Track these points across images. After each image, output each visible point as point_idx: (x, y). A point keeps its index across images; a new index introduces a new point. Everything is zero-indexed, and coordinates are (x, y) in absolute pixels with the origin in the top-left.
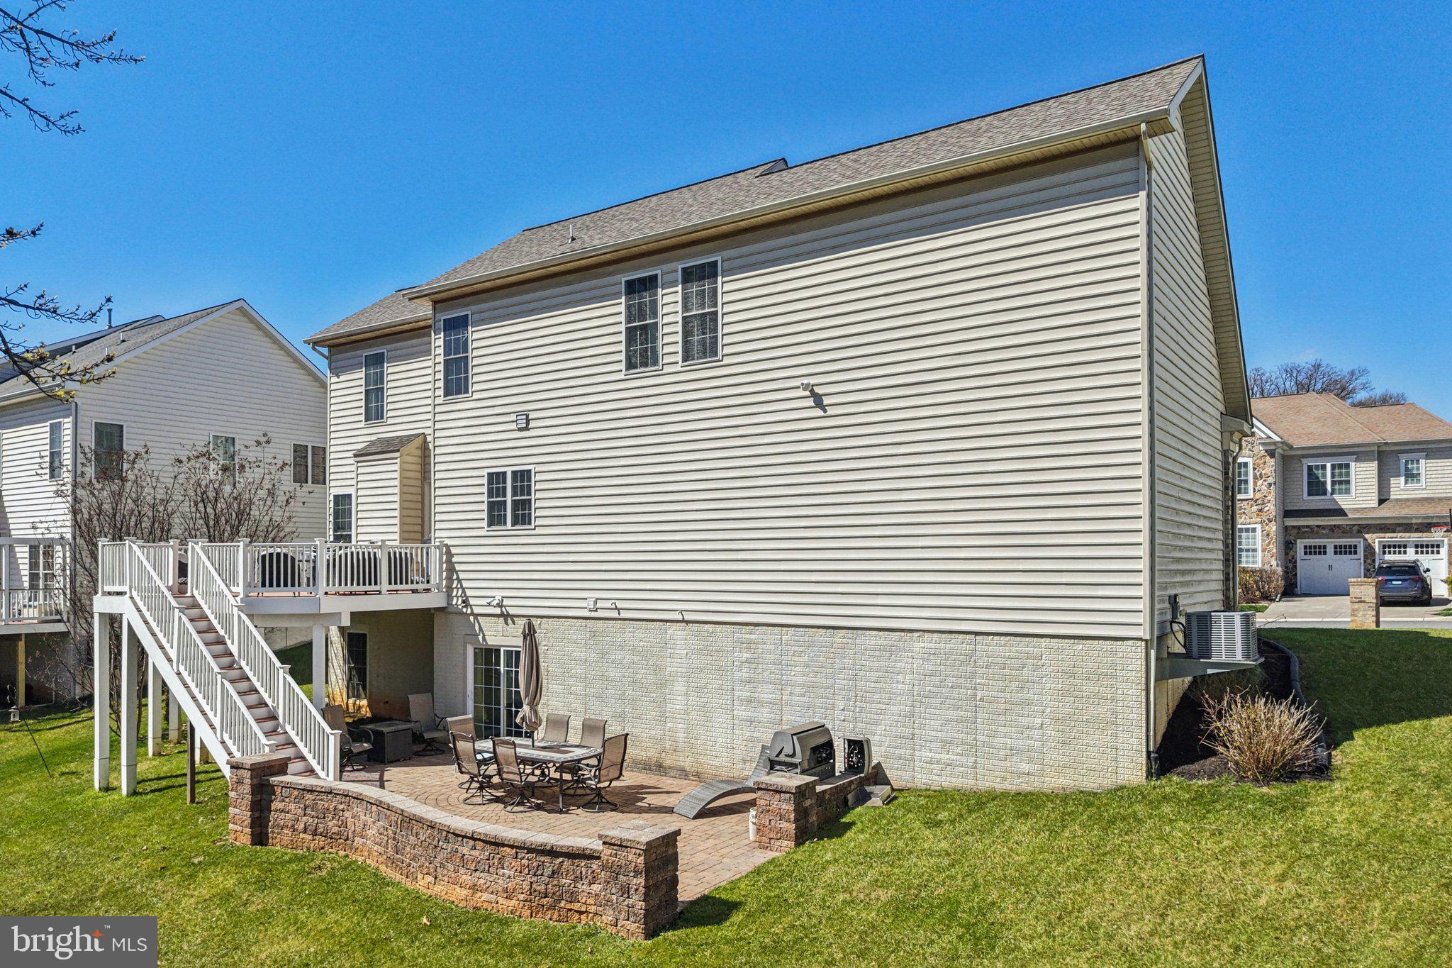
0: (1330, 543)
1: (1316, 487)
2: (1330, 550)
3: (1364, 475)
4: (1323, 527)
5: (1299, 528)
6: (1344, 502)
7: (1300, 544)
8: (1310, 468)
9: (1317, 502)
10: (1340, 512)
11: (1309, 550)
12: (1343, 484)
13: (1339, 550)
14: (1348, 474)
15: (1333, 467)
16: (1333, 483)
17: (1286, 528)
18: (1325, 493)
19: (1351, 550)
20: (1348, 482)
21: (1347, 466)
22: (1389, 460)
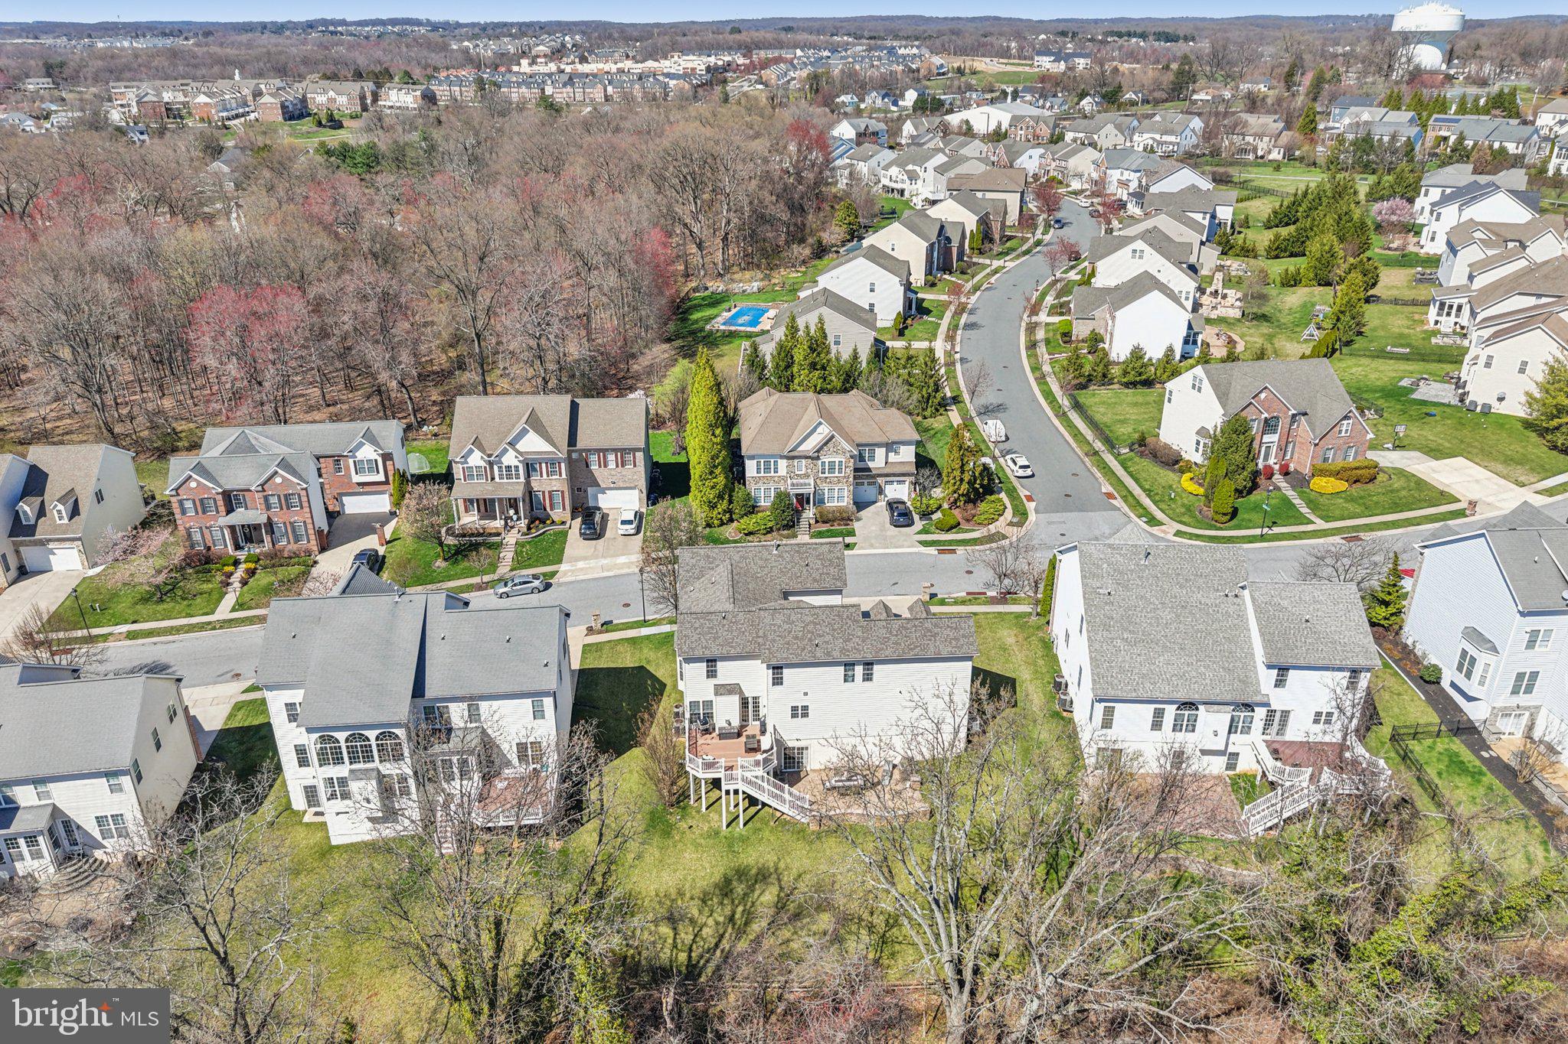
0: (869, 481)
1: (863, 459)
2: (866, 483)
3: (880, 452)
4: (867, 475)
5: (859, 476)
6: (871, 465)
8: (860, 450)
9: (865, 465)
10: (869, 470)
11: (857, 484)
12: (872, 458)
13: (869, 484)
14: (874, 453)
15: (869, 450)
16: (869, 457)
17: (854, 475)
18: (866, 461)
19: (875, 483)
20: (874, 456)
21: (875, 449)
22: (890, 446)
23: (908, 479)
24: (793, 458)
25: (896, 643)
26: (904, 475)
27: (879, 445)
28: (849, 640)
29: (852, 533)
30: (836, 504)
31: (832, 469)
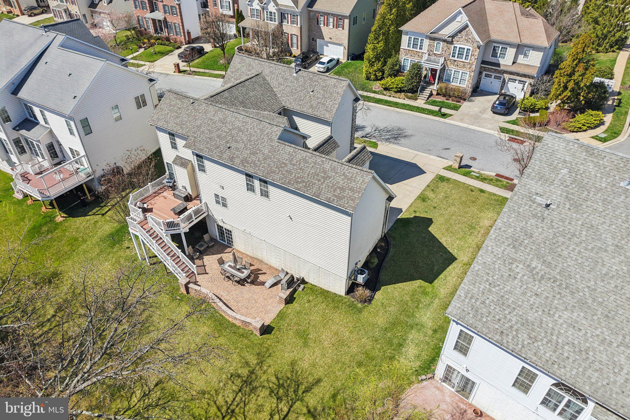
0: (493, 75)
1: (494, 55)
2: (493, 77)
3: (511, 52)
4: (493, 69)
5: (485, 67)
6: (501, 61)
7: (484, 73)
8: (494, 46)
9: (493, 60)
10: (498, 65)
11: (487, 76)
12: (503, 55)
13: (496, 77)
14: (506, 51)
15: (502, 48)
16: (500, 54)
17: (481, 67)
18: (497, 57)
19: (499, 78)
20: (505, 54)
21: (507, 48)
22: (521, 48)
23: (528, 81)
24: (434, 39)
25: (289, 172)
26: (525, 76)
27: (511, 45)
28: (254, 154)
29: (456, 108)
30: (458, 85)
31: (460, 54)
